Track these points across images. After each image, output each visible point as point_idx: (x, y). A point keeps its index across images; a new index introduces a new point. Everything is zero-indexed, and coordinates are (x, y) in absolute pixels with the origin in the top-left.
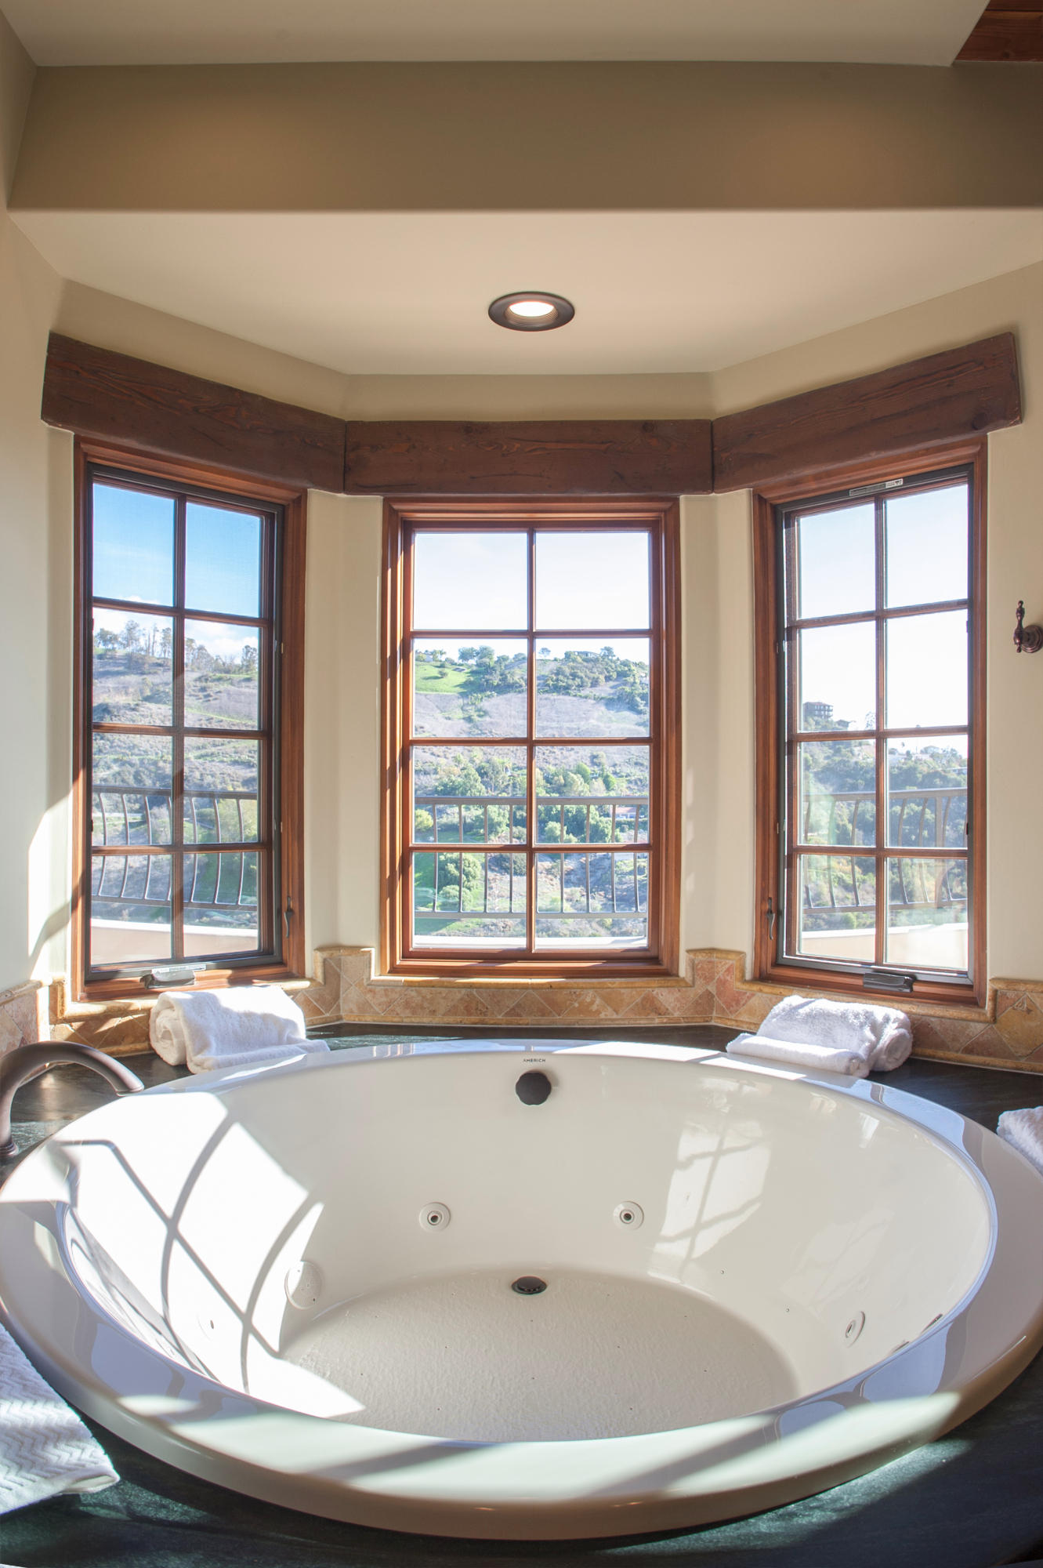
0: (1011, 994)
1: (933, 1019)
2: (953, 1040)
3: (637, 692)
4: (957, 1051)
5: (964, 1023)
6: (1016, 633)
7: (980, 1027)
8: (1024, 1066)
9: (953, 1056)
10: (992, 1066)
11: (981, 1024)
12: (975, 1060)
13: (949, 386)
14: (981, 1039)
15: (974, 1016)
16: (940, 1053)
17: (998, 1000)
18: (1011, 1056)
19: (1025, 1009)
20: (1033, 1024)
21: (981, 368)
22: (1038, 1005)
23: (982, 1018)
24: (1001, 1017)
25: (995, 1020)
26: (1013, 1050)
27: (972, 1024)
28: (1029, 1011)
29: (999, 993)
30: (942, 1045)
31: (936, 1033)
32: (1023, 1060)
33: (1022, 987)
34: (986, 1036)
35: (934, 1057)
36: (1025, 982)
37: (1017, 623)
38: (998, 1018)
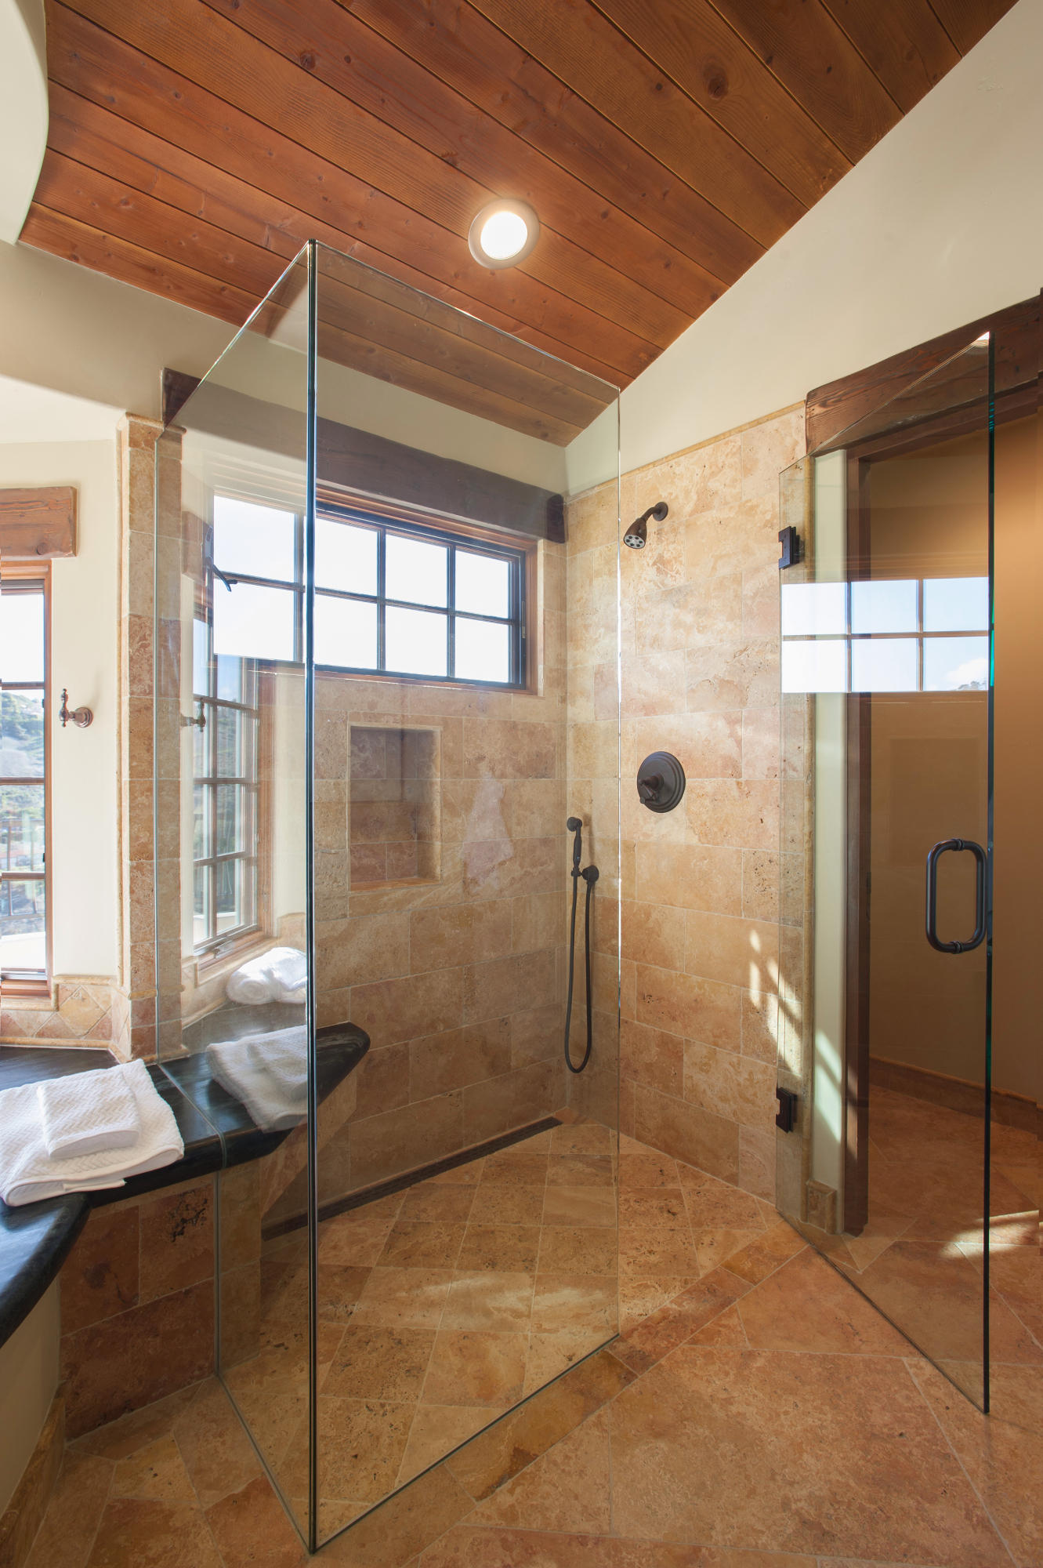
0: (69, 987)
1: (11, 1011)
2: (29, 1027)
3: (17, 721)
4: (32, 1036)
5: (36, 1012)
6: (61, 712)
7: (48, 1014)
8: (82, 1043)
9: (29, 1041)
10: (59, 1046)
11: (48, 1012)
12: (46, 1042)
13: (21, 516)
14: (49, 1025)
15: (42, 1006)
16: (19, 1039)
17: (60, 992)
18: (73, 1036)
19: (80, 998)
20: (87, 1009)
21: (47, 508)
22: (90, 994)
23: (48, 1007)
24: (63, 1006)
25: (58, 1009)
26: (73, 1031)
27: (41, 1013)
28: (83, 999)
29: (60, 987)
30: (20, 1033)
31: (14, 1023)
32: (82, 1039)
33: (76, 981)
34: (52, 1021)
35: (14, 1043)
36: (79, 977)
37: (62, 706)
38: (60, 1007)
